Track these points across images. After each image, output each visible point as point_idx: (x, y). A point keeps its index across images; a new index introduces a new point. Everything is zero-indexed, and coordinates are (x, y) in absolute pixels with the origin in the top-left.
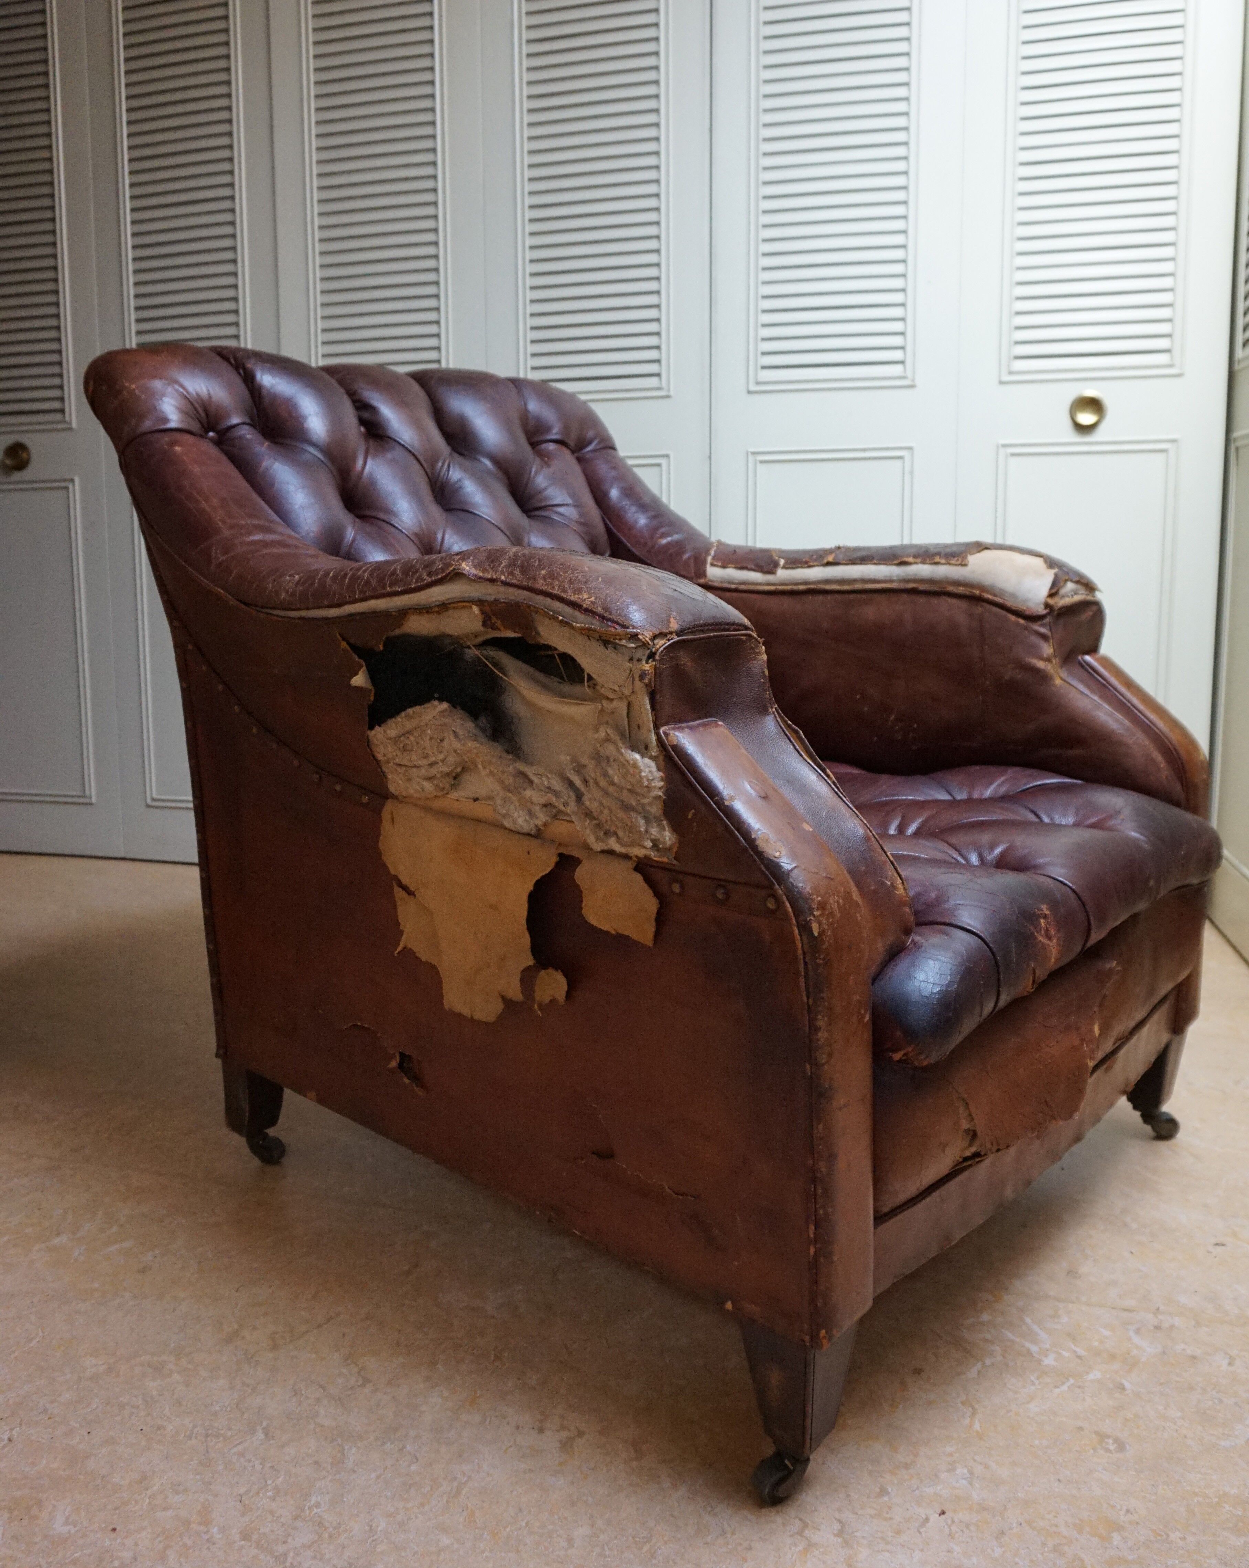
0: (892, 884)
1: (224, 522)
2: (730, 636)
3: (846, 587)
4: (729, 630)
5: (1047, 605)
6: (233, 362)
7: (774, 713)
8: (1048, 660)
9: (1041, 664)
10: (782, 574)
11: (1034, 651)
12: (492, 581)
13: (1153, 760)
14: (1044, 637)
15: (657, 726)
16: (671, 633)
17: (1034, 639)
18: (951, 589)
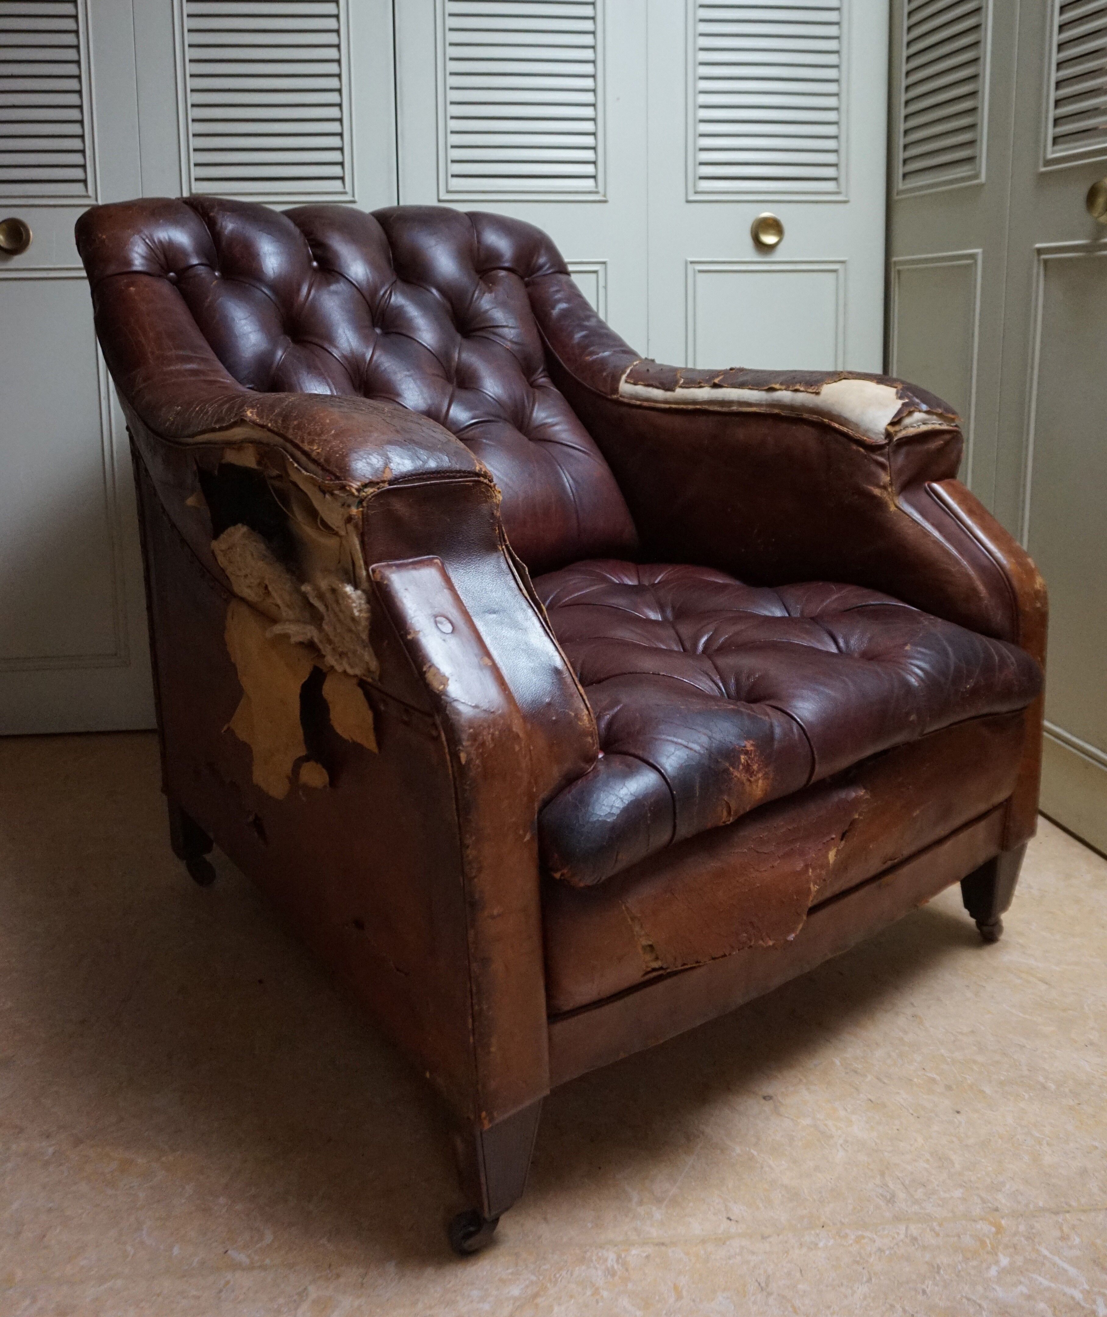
0: (576, 715)
1: (153, 353)
2: (452, 482)
3: (725, 409)
4: (454, 477)
5: (888, 435)
6: (201, 211)
7: (503, 550)
8: (884, 488)
9: (877, 491)
10: (680, 393)
11: (873, 479)
12: (262, 426)
13: (975, 590)
14: (882, 466)
15: (367, 565)
16: (384, 482)
17: (874, 468)
18: (806, 416)
